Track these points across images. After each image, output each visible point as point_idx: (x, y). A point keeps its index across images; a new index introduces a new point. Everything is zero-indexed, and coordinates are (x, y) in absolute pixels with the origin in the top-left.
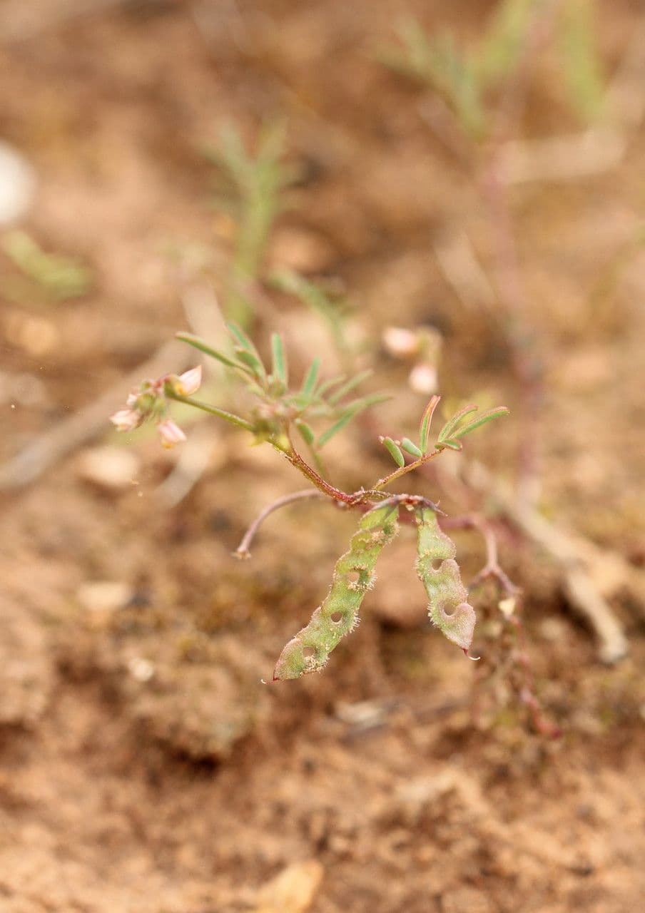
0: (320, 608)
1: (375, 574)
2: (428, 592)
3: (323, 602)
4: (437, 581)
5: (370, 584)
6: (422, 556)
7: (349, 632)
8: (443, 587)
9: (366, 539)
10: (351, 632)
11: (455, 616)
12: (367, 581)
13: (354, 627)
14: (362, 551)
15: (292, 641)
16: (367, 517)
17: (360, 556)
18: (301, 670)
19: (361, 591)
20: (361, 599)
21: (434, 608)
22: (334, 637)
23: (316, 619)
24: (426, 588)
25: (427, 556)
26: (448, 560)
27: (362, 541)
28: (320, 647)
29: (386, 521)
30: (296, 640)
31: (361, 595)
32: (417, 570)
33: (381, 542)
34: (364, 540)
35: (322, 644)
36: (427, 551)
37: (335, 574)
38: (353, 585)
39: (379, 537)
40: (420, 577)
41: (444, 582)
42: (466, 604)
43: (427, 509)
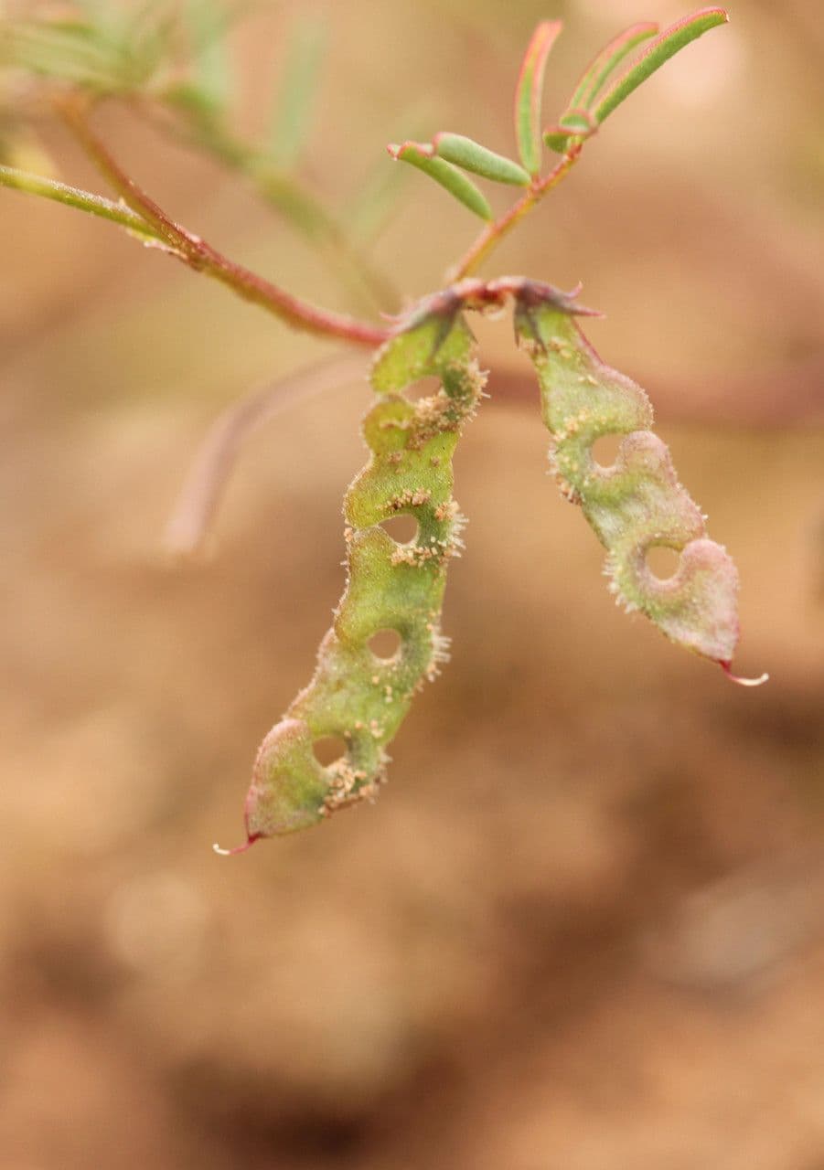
0: (332, 630)
1: (459, 512)
2: (597, 530)
3: (337, 612)
4: (615, 493)
5: (453, 540)
6: (561, 435)
7: (425, 678)
8: (634, 510)
9: (400, 420)
10: (431, 678)
11: (680, 580)
12: (440, 535)
13: (439, 665)
14: (402, 455)
15: (277, 729)
16: (385, 358)
17: (402, 470)
18: (319, 801)
19: (433, 563)
20: (439, 588)
21: (620, 568)
22: (389, 700)
23: (330, 663)
24: (589, 520)
25: (573, 435)
26: (636, 435)
27: (391, 426)
28: (357, 732)
29: (438, 360)
30: (286, 723)
31: (435, 576)
32: (558, 475)
33: (444, 421)
34: (395, 422)
35: (358, 724)
36: (570, 422)
37: (347, 531)
38: (405, 551)
39: (437, 408)
40: (566, 494)
41: (635, 496)
42: (706, 542)
43: (543, 309)
